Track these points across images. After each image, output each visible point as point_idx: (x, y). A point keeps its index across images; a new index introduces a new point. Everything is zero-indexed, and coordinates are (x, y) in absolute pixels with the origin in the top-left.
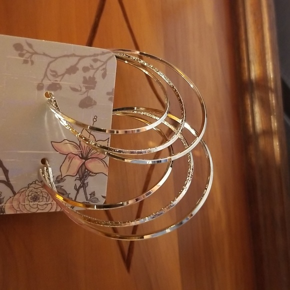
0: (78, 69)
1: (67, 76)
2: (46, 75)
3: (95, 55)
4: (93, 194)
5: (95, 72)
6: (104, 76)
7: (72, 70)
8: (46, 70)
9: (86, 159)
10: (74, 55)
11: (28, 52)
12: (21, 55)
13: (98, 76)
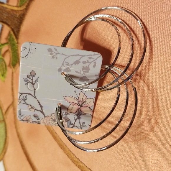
0: (80, 62)
1: (74, 65)
2: (63, 64)
3: (90, 55)
4: (84, 123)
5: (89, 64)
6: (94, 66)
7: (77, 62)
8: (63, 62)
9: (81, 106)
10: (79, 55)
11: (55, 53)
12: (51, 54)
13: (91, 66)
